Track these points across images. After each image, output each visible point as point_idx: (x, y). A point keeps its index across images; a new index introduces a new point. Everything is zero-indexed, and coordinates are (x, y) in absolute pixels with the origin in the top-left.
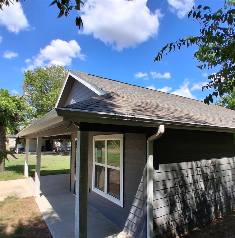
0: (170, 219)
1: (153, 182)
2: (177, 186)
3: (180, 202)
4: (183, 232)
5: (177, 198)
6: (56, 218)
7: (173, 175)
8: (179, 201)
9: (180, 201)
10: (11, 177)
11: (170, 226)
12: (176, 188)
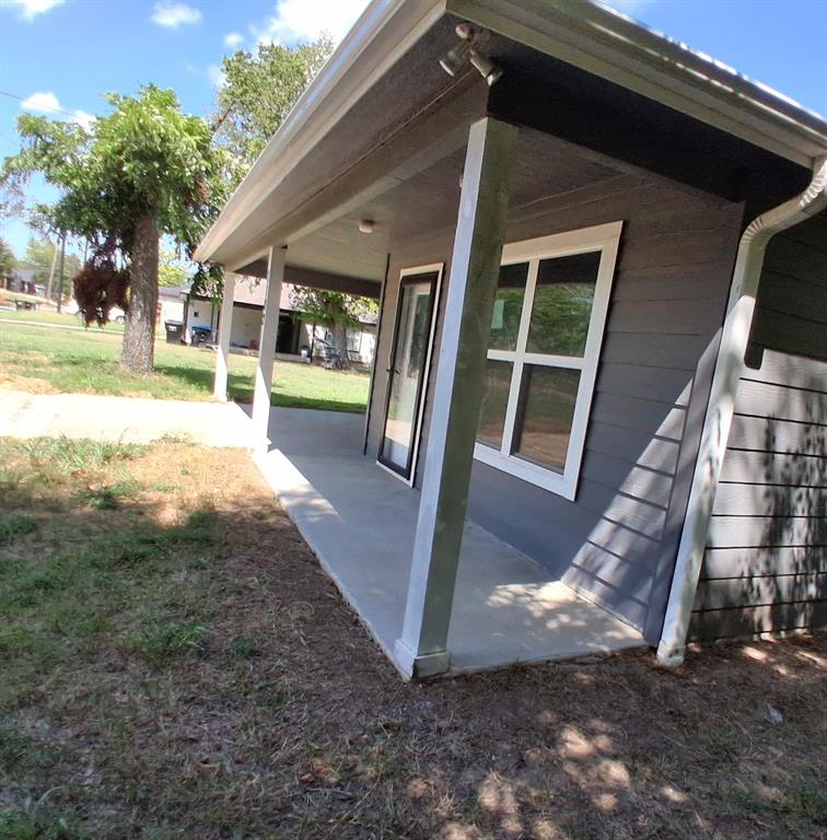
0: (757, 567)
1: (735, 414)
2: (811, 453)
3: (809, 517)
4: (792, 626)
5: (800, 498)
6: (326, 509)
7: (808, 409)
8: (806, 515)
9: (809, 512)
10: (171, 392)
11: (753, 589)
12: (805, 464)
